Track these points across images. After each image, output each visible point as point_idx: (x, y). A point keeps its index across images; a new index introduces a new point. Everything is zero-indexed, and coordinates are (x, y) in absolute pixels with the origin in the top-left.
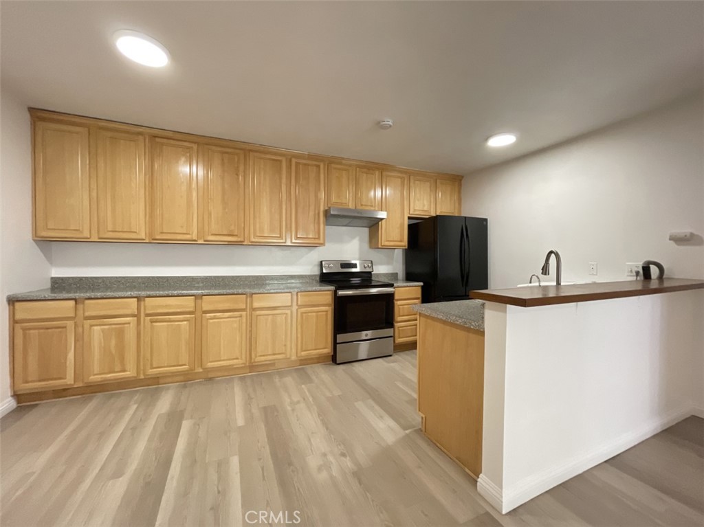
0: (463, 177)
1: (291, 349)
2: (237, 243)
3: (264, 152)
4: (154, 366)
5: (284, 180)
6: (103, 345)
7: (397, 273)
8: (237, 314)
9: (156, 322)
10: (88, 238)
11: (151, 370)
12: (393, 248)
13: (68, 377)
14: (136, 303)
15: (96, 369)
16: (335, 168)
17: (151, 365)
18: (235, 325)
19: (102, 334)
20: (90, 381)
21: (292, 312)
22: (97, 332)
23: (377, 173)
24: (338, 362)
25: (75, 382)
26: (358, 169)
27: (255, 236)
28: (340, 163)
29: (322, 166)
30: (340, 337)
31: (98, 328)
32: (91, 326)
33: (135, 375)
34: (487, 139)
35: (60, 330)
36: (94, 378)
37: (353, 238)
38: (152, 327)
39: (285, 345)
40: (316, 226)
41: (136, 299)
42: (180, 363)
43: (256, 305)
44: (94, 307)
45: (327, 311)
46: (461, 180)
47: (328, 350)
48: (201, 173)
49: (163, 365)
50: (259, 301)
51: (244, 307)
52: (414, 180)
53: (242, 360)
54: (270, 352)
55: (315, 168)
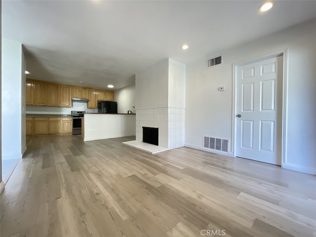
1: (60, 130)
2: (45, 106)
3: (53, 84)
8: (45, 122)
12: (95, 108)
21: (60, 122)
23: (87, 89)
24: (73, 134)
26: (82, 89)
27: (50, 104)
34: (107, 86)
40: (69, 102)
46: (114, 92)
47: (71, 131)
48: (34, 86)
50: (51, 119)
51: (47, 120)
52: (99, 92)
53: (46, 133)
54: (54, 131)
55: (68, 88)
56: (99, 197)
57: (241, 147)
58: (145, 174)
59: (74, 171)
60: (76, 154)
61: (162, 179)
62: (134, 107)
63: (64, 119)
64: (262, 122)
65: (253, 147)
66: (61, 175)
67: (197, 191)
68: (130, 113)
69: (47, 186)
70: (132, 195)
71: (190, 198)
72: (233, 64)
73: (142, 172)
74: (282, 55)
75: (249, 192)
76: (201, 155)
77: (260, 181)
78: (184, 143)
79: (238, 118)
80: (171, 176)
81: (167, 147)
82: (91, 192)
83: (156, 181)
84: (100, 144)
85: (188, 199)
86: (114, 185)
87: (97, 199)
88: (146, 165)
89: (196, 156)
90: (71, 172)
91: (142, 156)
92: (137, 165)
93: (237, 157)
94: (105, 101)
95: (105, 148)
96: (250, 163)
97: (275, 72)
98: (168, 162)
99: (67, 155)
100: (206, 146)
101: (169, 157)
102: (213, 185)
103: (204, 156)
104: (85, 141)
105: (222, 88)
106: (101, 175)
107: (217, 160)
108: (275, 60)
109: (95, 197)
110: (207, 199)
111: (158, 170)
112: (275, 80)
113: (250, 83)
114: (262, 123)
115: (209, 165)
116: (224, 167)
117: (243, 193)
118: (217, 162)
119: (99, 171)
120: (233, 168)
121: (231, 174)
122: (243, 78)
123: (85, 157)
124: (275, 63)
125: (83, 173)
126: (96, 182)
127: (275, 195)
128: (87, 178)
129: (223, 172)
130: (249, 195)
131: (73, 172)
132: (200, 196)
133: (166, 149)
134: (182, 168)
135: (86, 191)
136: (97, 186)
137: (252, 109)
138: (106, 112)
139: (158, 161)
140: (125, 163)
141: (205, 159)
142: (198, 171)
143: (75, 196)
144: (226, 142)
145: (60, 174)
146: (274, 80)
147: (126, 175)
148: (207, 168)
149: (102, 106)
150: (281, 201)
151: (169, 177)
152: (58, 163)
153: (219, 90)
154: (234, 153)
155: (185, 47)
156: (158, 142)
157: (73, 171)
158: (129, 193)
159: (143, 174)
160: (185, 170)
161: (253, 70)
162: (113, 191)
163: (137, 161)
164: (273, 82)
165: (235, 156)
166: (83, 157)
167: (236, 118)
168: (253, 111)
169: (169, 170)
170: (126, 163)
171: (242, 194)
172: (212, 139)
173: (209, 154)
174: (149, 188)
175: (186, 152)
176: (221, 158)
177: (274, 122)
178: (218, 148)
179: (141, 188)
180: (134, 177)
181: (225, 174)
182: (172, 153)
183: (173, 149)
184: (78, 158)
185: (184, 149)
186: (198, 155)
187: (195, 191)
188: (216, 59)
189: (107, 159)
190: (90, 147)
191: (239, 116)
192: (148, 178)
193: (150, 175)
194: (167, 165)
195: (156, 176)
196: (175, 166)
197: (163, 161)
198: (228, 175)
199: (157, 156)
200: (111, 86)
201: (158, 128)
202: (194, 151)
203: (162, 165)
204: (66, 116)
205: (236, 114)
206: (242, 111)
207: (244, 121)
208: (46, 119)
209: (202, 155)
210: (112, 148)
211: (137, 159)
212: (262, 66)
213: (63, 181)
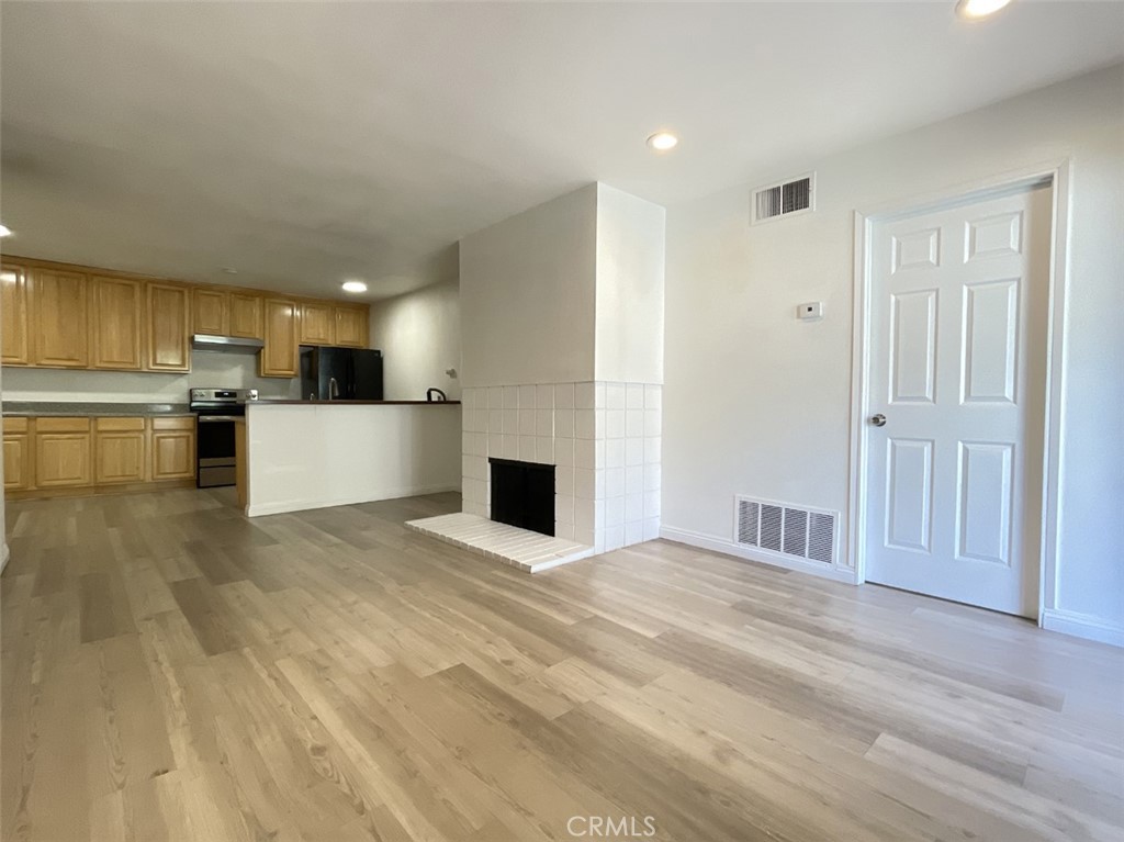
0: (370, 306)
1: (145, 471)
2: (80, 368)
3: (112, 277)
5: (138, 306)
8: (79, 436)
12: (288, 378)
16: (203, 294)
18: (77, 447)
21: (145, 437)
23: (257, 299)
24: (202, 486)
27: (101, 361)
29: (188, 293)
30: (204, 462)
34: (342, 284)
37: (235, 366)
39: (138, 468)
40: (180, 353)
43: (101, 428)
45: (188, 437)
46: (368, 309)
47: (191, 474)
48: (30, 283)
50: (106, 424)
51: (87, 429)
52: (307, 308)
53: (86, 479)
54: (119, 474)
55: (177, 294)
56: (328, 766)
57: (886, 544)
58: (503, 661)
59: (215, 654)
60: (219, 577)
61: (573, 680)
62: (452, 374)
63: (160, 423)
64: (968, 446)
65: (930, 546)
66: (163, 669)
67: (711, 733)
68: (435, 397)
69: (111, 722)
70: (457, 754)
71: (684, 760)
72: (856, 213)
73: (491, 652)
74: (1047, 182)
75: (912, 733)
76: (725, 576)
77: (956, 683)
78: (658, 523)
79: (874, 428)
80: (609, 669)
81: (592, 544)
82: (293, 743)
83: (551, 691)
84: (314, 528)
85: (676, 767)
86: (384, 712)
87: (320, 771)
88: (507, 624)
89: (710, 582)
90: (204, 656)
91: (488, 582)
92: (471, 620)
93: (866, 582)
94: (333, 345)
95: (336, 545)
96: (919, 610)
97: (1020, 251)
98: (594, 605)
99: (183, 579)
100: (746, 536)
101: (596, 584)
102: (775, 707)
103: (738, 579)
104: (250, 515)
105: (810, 309)
106: (326, 668)
107: (790, 596)
108: (1020, 201)
109: (309, 760)
110: (751, 763)
111: (558, 643)
112: (1019, 280)
113: (924, 291)
114: (966, 451)
115: (758, 621)
116: (817, 628)
117: (889, 737)
118: (792, 605)
119: (320, 651)
120: (852, 630)
121: (844, 659)
122: (893, 271)
123: (257, 590)
124: (1022, 214)
125: (253, 660)
126: (312, 701)
127: (1010, 744)
128: (273, 682)
129: (813, 647)
130: (914, 747)
131: (214, 657)
132: (723, 753)
133: (588, 553)
134: (651, 635)
135: (273, 738)
136: (315, 718)
137: (929, 395)
138: (337, 394)
139: (555, 604)
140: (423, 613)
141: (741, 593)
142: (716, 646)
143: (227, 762)
144: (825, 522)
145: (161, 664)
146: (1016, 284)
147: (431, 666)
148: (749, 632)
149: (321, 369)
150: (1032, 766)
151: (602, 675)
152: (148, 619)
153: (799, 317)
154: (855, 568)
155: (665, 142)
156: (554, 521)
157: (211, 650)
158: (444, 742)
159: (497, 663)
160: (665, 644)
161: (933, 240)
162: (379, 737)
163: (471, 606)
164: (1012, 290)
165: (861, 581)
166: (247, 588)
167: (866, 430)
168: (934, 401)
169: (601, 640)
170: (428, 615)
171: (885, 740)
172: (771, 513)
173: (758, 569)
174: (527, 722)
175: (665, 562)
176: (807, 588)
177: (1013, 447)
178: (794, 547)
179: (494, 721)
180: (461, 675)
181: (820, 655)
182: (610, 567)
183: (615, 551)
184: (227, 591)
185: (657, 547)
186: (715, 576)
187: (703, 733)
188: (788, 187)
189: (351, 598)
190: (275, 542)
191: (877, 421)
192: (517, 680)
193: (525, 664)
194: (593, 621)
195: (549, 671)
196: (623, 623)
197: (576, 603)
198: (834, 660)
199: (548, 580)
200: (355, 287)
201: (554, 466)
202: (698, 560)
203: (571, 622)
204: (169, 408)
205: (867, 411)
206: (890, 401)
207: (898, 443)
208: (83, 424)
209: (730, 577)
210: (363, 545)
211: (472, 596)
212: (970, 223)
213: (176, 695)
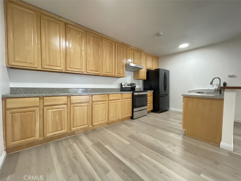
0: (159, 57)
1: (121, 115)
2: (98, 74)
3: (107, 39)
4: (74, 126)
5: (114, 51)
6: (53, 118)
7: (141, 88)
8: (104, 102)
9: (75, 107)
10: (37, 68)
11: (73, 128)
13: (36, 136)
14: (67, 99)
15: (50, 130)
16: (128, 49)
17: (73, 126)
18: (104, 107)
19: (52, 113)
20: (47, 136)
21: (121, 101)
22: (49, 113)
23: (139, 52)
24: (134, 119)
25: (39, 138)
26: (134, 50)
27: (104, 72)
28: (130, 48)
29: (125, 47)
30: (135, 110)
31: (51, 110)
32: (48, 109)
33: (67, 131)
34: (179, 45)
35: (32, 112)
36: (49, 135)
37: (129, 75)
38: (74, 109)
39: (119, 114)
40: (123, 69)
41: (66, 97)
42: (85, 124)
43: (110, 98)
44: (48, 101)
45: (130, 101)
46: (158, 58)
49: (78, 126)
51: (107, 99)
52: (148, 56)
53: (106, 120)
54: (114, 116)
94: (153, 69)
208: (105, 97)
